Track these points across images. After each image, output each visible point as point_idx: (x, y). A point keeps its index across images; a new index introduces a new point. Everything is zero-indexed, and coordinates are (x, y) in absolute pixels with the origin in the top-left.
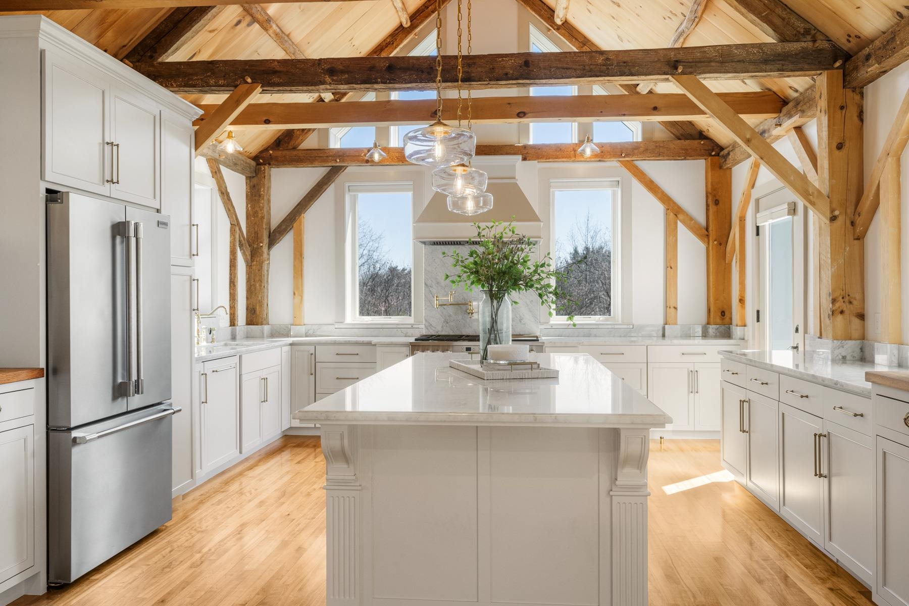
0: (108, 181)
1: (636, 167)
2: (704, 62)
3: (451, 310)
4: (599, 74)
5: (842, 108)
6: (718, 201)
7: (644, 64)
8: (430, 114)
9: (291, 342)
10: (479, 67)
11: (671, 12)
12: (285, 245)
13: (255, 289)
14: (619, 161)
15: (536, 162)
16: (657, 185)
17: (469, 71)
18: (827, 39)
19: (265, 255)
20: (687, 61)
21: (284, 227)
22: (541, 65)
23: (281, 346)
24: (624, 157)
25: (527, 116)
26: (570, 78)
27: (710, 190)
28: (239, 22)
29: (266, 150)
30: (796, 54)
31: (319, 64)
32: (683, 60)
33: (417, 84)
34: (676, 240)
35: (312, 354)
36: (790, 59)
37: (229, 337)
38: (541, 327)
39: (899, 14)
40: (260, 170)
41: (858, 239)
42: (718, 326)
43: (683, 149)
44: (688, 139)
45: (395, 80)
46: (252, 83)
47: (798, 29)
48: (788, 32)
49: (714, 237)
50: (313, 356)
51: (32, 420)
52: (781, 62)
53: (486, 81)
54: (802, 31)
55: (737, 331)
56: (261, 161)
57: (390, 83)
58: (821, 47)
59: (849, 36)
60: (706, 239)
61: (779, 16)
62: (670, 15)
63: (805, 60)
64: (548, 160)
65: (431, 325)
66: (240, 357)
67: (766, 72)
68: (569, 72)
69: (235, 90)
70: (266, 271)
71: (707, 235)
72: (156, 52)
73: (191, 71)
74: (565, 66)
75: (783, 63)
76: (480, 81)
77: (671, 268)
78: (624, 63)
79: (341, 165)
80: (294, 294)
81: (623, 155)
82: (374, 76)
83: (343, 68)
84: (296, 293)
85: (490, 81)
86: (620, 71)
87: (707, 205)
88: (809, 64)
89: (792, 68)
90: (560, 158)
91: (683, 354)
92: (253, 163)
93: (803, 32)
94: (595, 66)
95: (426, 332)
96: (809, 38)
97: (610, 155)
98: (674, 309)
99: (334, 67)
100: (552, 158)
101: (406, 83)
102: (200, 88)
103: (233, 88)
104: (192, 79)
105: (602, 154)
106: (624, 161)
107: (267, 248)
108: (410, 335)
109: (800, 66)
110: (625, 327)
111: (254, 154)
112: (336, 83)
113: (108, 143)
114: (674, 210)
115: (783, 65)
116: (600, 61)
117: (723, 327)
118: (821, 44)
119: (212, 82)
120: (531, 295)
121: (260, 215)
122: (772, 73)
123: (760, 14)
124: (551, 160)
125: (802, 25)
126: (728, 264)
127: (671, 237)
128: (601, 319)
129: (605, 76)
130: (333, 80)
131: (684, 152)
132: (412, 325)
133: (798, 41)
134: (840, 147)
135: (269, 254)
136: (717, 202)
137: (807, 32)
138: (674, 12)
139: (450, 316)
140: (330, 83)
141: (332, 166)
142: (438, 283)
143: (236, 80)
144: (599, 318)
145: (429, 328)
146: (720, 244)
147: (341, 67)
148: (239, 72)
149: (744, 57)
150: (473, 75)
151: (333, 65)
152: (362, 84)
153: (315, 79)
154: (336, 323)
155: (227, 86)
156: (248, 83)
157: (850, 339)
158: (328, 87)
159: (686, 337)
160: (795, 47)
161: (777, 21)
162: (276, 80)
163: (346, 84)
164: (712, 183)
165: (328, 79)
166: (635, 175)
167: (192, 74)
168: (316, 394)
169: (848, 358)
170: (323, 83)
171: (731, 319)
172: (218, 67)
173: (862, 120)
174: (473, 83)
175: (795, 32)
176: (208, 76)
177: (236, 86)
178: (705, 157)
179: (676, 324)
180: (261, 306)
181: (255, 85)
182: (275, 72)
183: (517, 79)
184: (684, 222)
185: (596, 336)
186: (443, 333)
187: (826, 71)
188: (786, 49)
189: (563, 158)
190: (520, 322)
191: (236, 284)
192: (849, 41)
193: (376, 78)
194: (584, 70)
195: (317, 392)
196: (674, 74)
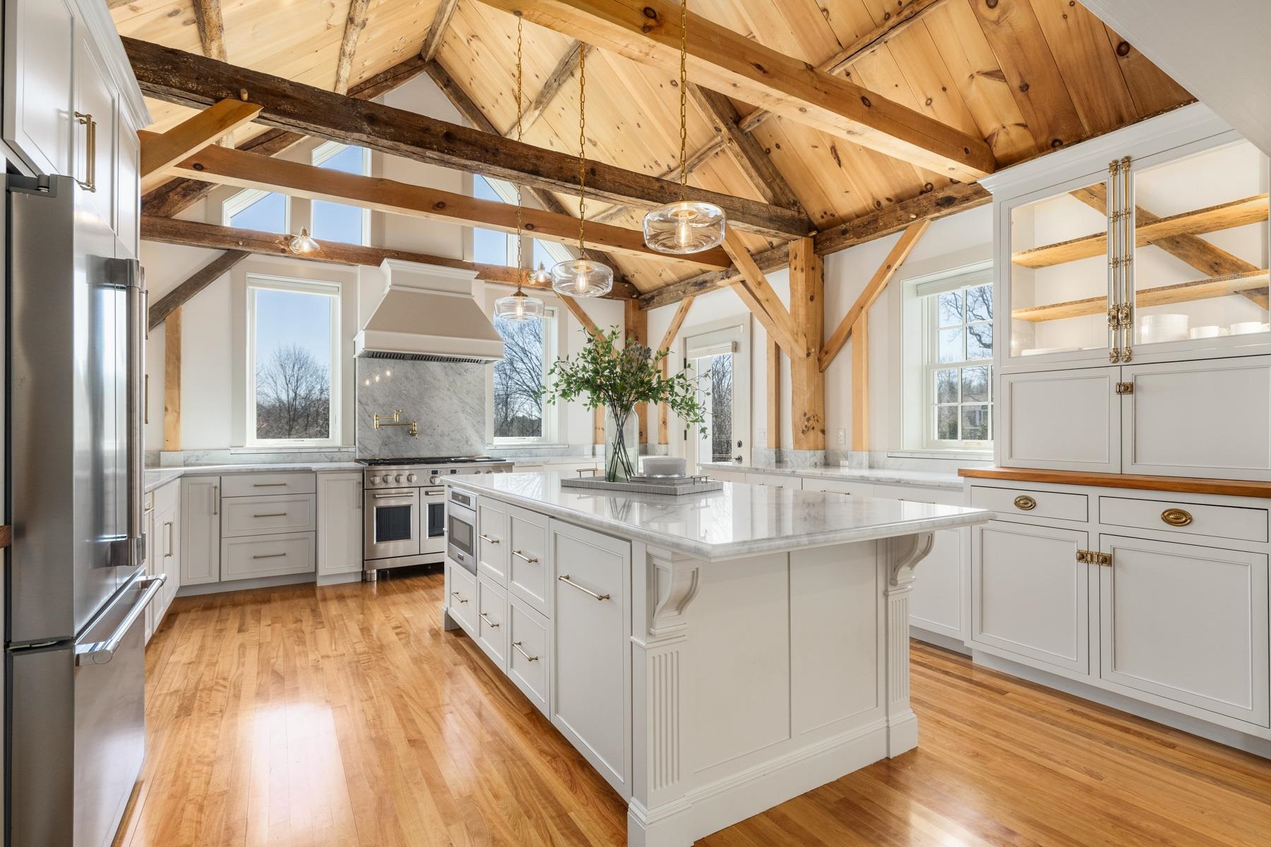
1: (572, 299)
3: (392, 431)
5: (813, 269)
9: (183, 473)
15: (483, 281)
17: (538, 163)
18: (805, 212)
22: (606, 177)
25: (535, 229)
26: (632, 197)
30: (789, 219)
31: (354, 105)
33: (480, 163)
35: (216, 487)
36: (785, 222)
38: (487, 448)
39: (879, 203)
41: (821, 372)
45: (455, 151)
46: (248, 101)
47: (790, 199)
50: (218, 491)
53: (555, 179)
54: (792, 201)
57: (448, 153)
58: (801, 218)
59: (825, 213)
61: (779, 186)
62: (653, 164)
63: (793, 225)
64: (495, 281)
65: (366, 447)
66: (153, 493)
68: (631, 191)
69: (215, 105)
74: (627, 183)
78: (675, 194)
79: (244, 249)
80: (166, 409)
82: (428, 140)
83: (388, 120)
84: (169, 408)
90: (506, 280)
93: (792, 203)
95: (359, 456)
96: (796, 208)
98: (602, 430)
99: (374, 115)
100: (499, 280)
101: (467, 159)
102: (149, 84)
103: (210, 100)
108: (337, 460)
110: (562, 446)
112: (377, 135)
113: (78, 116)
116: (656, 187)
118: (803, 216)
119: (174, 80)
125: (792, 197)
130: (374, 131)
132: (339, 448)
133: (789, 209)
134: (812, 298)
137: (795, 203)
139: (389, 437)
140: (370, 134)
141: (229, 250)
142: (375, 401)
143: (219, 89)
145: (363, 451)
147: (384, 117)
148: (224, 79)
149: (758, 212)
151: (374, 112)
152: (413, 145)
153: (347, 122)
154: (232, 447)
155: (203, 94)
156: (241, 100)
157: (818, 449)
158: (364, 137)
161: (777, 189)
162: (287, 106)
163: (392, 140)
164: (633, 321)
165: (367, 128)
166: (572, 307)
168: (222, 539)
169: (818, 464)
170: (361, 131)
172: (185, 62)
173: (823, 281)
175: (787, 201)
176: (167, 70)
177: (218, 100)
178: (626, 299)
181: (253, 105)
182: (285, 96)
187: (804, 237)
189: (509, 281)
192: (822, 217)
193: (431, 143)
194: (643, 192)
195: (223, 536)
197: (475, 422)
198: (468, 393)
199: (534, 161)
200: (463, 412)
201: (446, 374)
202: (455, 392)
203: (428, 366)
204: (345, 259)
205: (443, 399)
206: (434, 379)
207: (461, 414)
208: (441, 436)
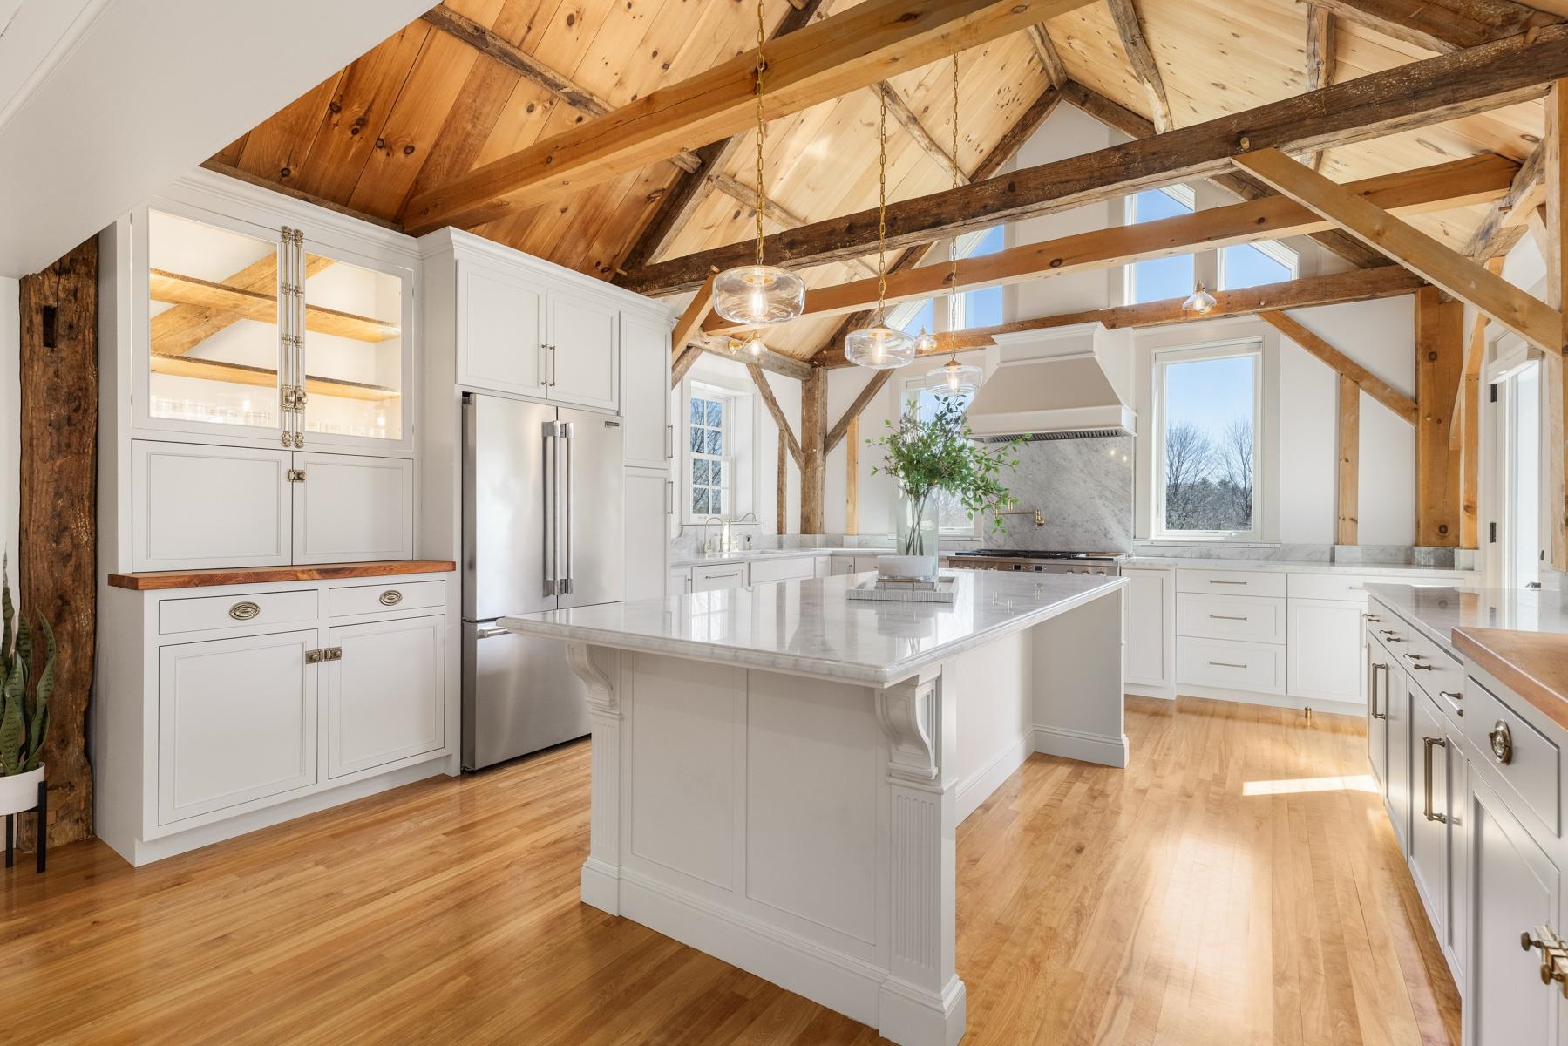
0: (543, 384)
1: (1287, 319)
2: (1290, 123)
3: (1015, 520)
4: (1113, 179)
6: (1436, 355)
7: (1185, 150)
8: (942, 281)
9: (836, 551)
10: (950, 205)
11: (1291, 70)
12: (840, 450)
13: (809, 496)
14: (1258, 313)
15: (1131, 328)
16: (1322, 341)
17: (940, 212)
18: (1558, 20)
19: (819, 461)
20: (1261, 127)
21: (837, 431)
22: (1031, 185)
23: (815, 557)
24: (1265, 306)
25: (1064, 263)
26: (1072, 193)
27: (1420, 339)
28: (737, 214)
29: (821, 351)
30: (1484, 66)
31: (780, 239)
32: (1254, 128)
34: (1357, 418)
36: (1471, 77)
37: (776, 545)
38: (1139, 543)
40: (814, 372)
42: (1432, 548)
43: (1367, 283)
44: (1377, 266)
45: (856, 241)
47: (1490, 20)
48: (1466, 32)
49: (1427, 411)
51: (443, 610)
52: (1450, 87)
54: (1499, 20)
55: (1461, 556)
56: (815, 363)
57: (850, 246)
58: (1544, 39)
60: (1413, 415)
61: (1447, 9)
63: (1507, 71)
64: (1144, 325)
65: (992, 538)
66: (749, 564)
67: (1416, 111)
68: (1069, 186)
70: (820, 479)
71: (1416, 409)
72: (643, 257)
73: (669, 270)
74: (1064, 178)
75: (1455, 87)
76: (952, 222)
77: (1347, 461)
78: (1154, 154)
80: (848, 502)
81: (1262, 304)
82: (834, 241)
83: (803, 238)
84: (849, 500)
85: (965, 219)
86: (1146, 168)
87: (1417, 363)
88: (1513, 76)
89: (1476, 93)
90: (1162, 319)
91: (1351, 588)
92: (807, 366)
93: (1500, 24)
94: (1107, 170)
95: (986, 546)
96: (1514, 30)
97: (1242, 305)
98: (1351, 522)
99: (794, 239)
100: (1152, 320)
101: (868, 242)
102: (678, 286)
104: (670, 278)
105: (1229, 306)
106: (1265, 312)
107: (821, 453)
109: (1494, 84)
110: (1268, 546)
111: (808, 357)
112: (795, 257)
113: (543, 346)
114: (1353, 375)
115: (1454, 92)
116: (1116, 160)
117: (1443, 550)
118: (1544, 33)
120: (1121, 502)
121: (814, 420)
122: (1431, 111)
123: (1405, 17)
124: (1151, 323)
125: (1499, 11)
126: (1454, 451)
127: (1347, 415)
128: (1233, 534)
129: (1123, 180)
130: (792, 254)
131: (1370, 286)
132: (971, 537)
133: (1489, 41)
135: (824, 460)
136: (1432, 357)
137: (1510, 20)
138: (1296, 69)
139: (1014, 527)
140: (790, 258)
144: (1231, 534)
145: (989, 541)
146: (1439, 421)
147: (801, 238)
149: (1372, 96)
150: (944, 216)
152: (822, 252)
153: (776, 256)
158: (788, 263)
159: (1375, 563)
160: (1484, 52)
161: (1444, 18)
163: (806, 256)
164: (1422, 327)
165: (788, 254)
166: (1284, 330)
167: (670, 273)
170: (784, 259)
171: (1458, 537)
172: (692, 261)
174: (944, 227)
175: (1482, 28)
177: (706, 278)
178: (1414, 289)
179: (1354, 543)
180: (814, 514)
182: (739, 256)
183: (998, 210)
184: (1370, 391)
185: (1219, 558)
186: (1006, 548)
187: (1557, 80)
188: (1460, 62)
189: (1167, 319)
190: (1105, 536)
191: (784, 491)
193: (836, 243)
194: (1091, 178)
196: (1236, 154)
197: (1117, 511)
198: (1107, 473)
199: (935, 211)
200: (1101, 498)
201: (1079, 453)
202: (1090, 473)
203: (1058, 445)
204: (972, 345)
205: (1076, 483)
206: (1065, 460)
207: (1099, 502)
208: (1072, 526)
